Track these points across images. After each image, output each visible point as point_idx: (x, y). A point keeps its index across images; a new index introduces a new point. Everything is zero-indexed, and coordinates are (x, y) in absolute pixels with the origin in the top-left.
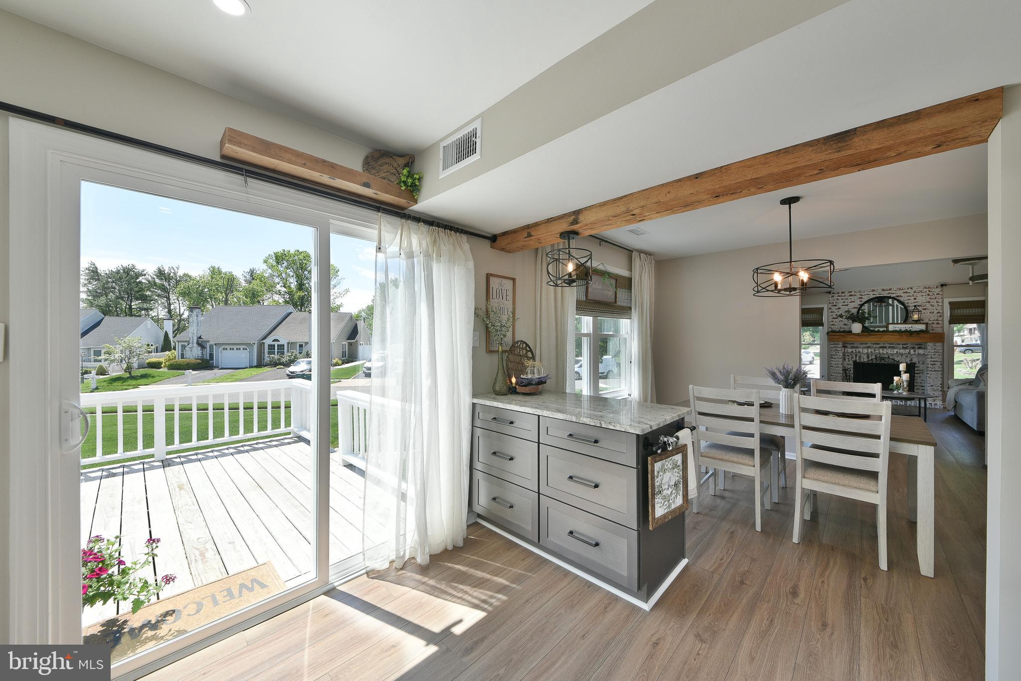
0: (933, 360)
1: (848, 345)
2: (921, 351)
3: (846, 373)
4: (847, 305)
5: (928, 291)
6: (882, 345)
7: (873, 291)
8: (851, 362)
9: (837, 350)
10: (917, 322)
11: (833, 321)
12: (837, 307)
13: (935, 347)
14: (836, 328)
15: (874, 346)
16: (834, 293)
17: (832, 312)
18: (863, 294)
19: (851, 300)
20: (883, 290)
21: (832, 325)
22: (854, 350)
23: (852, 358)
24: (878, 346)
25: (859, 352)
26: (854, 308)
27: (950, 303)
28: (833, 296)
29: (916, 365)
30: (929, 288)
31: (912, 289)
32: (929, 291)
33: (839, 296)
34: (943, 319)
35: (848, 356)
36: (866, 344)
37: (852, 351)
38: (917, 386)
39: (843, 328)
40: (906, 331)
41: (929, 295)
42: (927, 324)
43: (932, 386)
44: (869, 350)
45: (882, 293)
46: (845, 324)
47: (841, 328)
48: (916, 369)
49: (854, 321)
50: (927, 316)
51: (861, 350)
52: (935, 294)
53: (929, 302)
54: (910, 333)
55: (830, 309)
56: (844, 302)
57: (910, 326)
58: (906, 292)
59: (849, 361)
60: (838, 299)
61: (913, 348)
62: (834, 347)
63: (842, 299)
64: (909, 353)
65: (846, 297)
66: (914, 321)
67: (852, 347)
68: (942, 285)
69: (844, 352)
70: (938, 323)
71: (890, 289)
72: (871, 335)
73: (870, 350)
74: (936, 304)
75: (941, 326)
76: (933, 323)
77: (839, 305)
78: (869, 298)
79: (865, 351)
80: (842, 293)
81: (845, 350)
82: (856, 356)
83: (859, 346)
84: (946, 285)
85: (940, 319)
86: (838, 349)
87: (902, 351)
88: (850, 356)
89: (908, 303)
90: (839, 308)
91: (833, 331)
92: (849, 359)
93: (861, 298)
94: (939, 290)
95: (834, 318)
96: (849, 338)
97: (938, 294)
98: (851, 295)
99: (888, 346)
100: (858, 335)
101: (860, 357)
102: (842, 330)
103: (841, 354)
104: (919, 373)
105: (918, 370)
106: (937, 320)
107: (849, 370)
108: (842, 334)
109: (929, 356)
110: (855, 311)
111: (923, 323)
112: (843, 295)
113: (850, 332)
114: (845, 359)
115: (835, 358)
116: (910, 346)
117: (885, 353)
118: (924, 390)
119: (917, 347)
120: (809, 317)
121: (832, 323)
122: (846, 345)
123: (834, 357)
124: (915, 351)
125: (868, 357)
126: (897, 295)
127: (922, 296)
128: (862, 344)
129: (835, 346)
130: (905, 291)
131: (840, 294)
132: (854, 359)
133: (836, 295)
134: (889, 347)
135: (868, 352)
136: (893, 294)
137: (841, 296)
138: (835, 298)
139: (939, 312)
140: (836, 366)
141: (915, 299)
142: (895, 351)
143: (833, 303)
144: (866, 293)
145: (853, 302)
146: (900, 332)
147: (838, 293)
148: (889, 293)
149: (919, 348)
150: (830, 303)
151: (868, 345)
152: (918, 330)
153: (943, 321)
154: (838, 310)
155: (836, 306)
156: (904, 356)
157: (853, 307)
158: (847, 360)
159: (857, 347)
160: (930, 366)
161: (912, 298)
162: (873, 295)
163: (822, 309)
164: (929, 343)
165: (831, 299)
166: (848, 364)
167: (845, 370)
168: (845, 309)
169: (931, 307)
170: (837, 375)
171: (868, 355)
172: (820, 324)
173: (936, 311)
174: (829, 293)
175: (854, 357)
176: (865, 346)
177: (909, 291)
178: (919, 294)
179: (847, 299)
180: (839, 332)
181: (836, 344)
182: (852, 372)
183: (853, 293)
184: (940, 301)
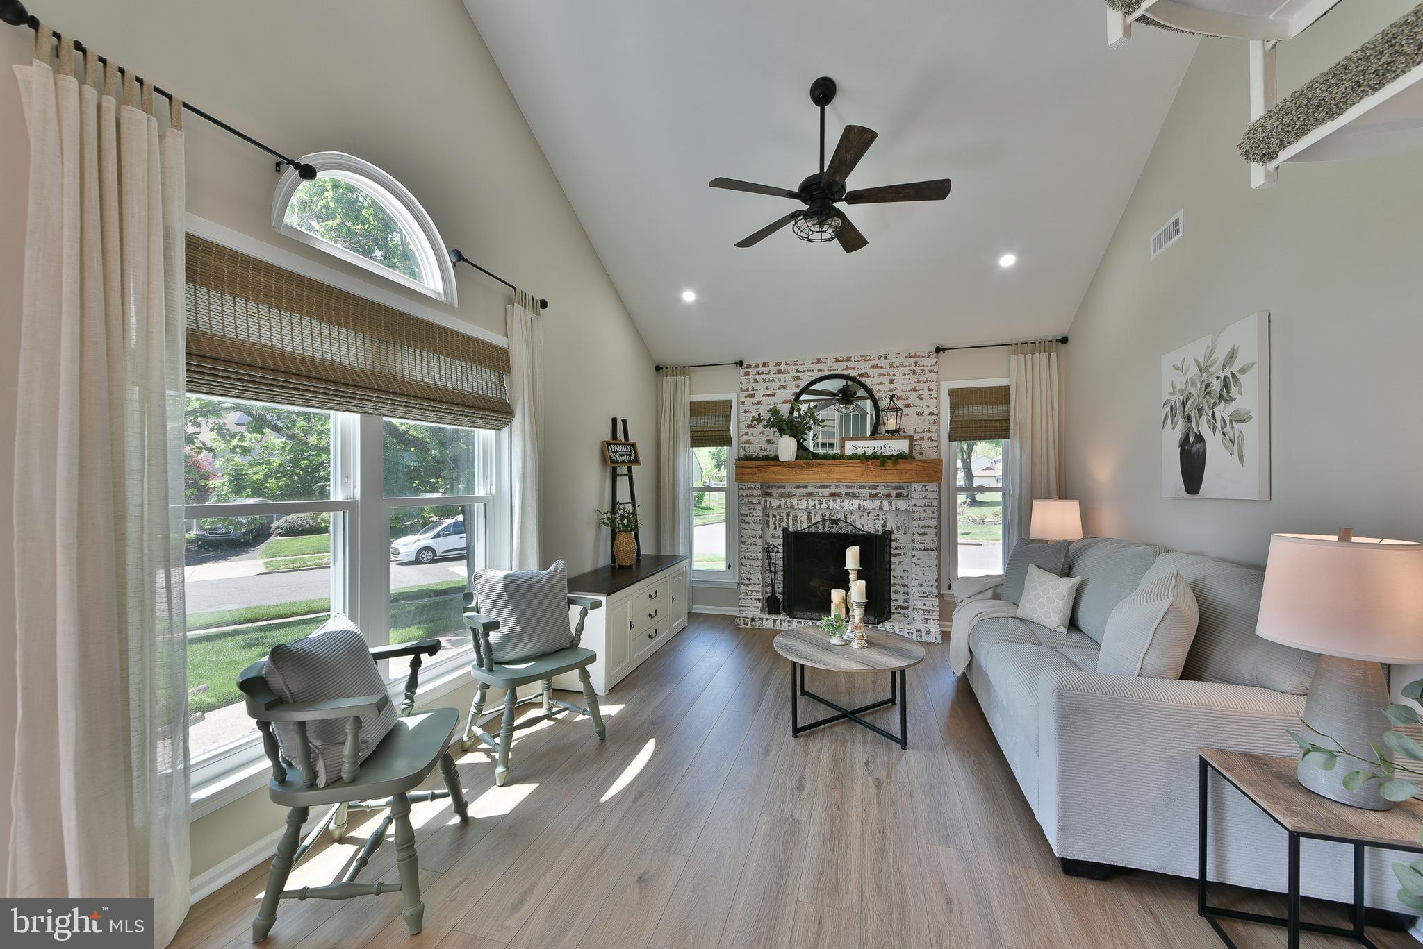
0: (922, 523)
1: (775, 492)
2: (901, 504)
3: (769, 558)
4: (773, 395)
5: (913, 365)
6: (833, 490)
7: (819, 361)
8: (779, 532)
9: (752, 503)
10: (894, 433)
11: (747, 434)
12: (754, 400)
13: (925, 494)
14: (752, 450)
15: (820, 491)
16: (749, 366)
17: (745, 411)
18: (801, 368)
19: (778, 384)
20: (837, 360)
21: (746, 443)
22: (783, 502)
23: (781, 520)
24: (827, 492)
25: (792, 507)
26: (786, 402)
27: (953, 393)
28: (747, 374)
29: (893, 537)
30: (916, 356)
31: (886, 358)
32: (916, 364)
33: (758, 373)
34: (939, 428)
35: (774, 516)
36: (806, 487)
37: (780, 506)
38: (895, 584)
39: (766, 450)
40: (874, 457)
41: (915, 372)
42: (911, 439)
43: (922, 585)
44: (810, 501)
45: (835, 366)
46: (769, 441)
47: (761, 450)
48: (894, 545)
49: (782, 432)
50: (912, 422)
52: (926, 371)
53: (915, 389)
54: (881, 460)
55: (743, 403)
56: (767, 388)
57: (882, 443)
58: (876, 366)
59: (775, 528)
60: (756, 381)
61: (889, 495)
62: (747, 495)
63: (764, 380)
64: (880, 508)
65: (771, 376)
66: (887, 432)
67: (782, 496)
68: (938, 350)
69: (765, 507)
70: (930, 439)
71: (849, 359)
72: (812, 466)
73: (811, 503)
74: (926, 394)
75: (934, 444)
76: (922, 438)
77: (759, 395)
78: (812, 379)
79: (803, 504)
80: (764, 365)
81: (766, 501)
82: (788, 515)
83: (794, 491)
84: (944, 350)
85: (933, 428)
86: (755, 500)
87: (868, 504)
88: (778, 517)
89: (879, 391)
90: (759, 403)
91: (747, 458)
92: (775, 523)
93: (798, 378)
94: (932, 360)
95: (749, 426)
96: (773, 474)
97: (931, 371)
98: (779, 372)
99: (843, 490)
100: (788, 465)
101: (794, 519)
102: (765, 453)
103: (760, 513)
104: (899, 555)
105: (896, 548)
106: (929, 431)
107: (776, 550)
108: (759, 463)
109: (915, 516)
110: (784, 410)
111: (905, 438)
112: (765, 370)
113: (776, 458)
114: (768, 525)
115: (749, 523)
116: (882, 490)
117: (838, 508)
118: (907, 593)
119: (894, 493)
120: (706, 423)
121: (746, 438)
122: (769, 490)
123: (747, 519)
124: (890, 504)
125: (809, 518)
126: (860, 372)
127: (904, 375)
128: (798, 487)
129: (749, 492)
130: (873, 363)
131: (761, 369)
132: (784, 524)
133: (753, 371)
134: (847, 494)
135: (807, 507)
136: (854, 369)
137: (763, 373)
138: (751, 377)
139: (931, 414)
140: (749, 541)
141: (891, 382)
142: (856, 502)
143: (748, 390)
144: (806, 367)
145: (784, 387)
146: (863, 458)
147: (757, 366)
148: (847, 368)
149: (899, 496)
150: (742, 390)
151: (808, 490)
152: (895, 453)
153: (938, 433)
154: (757, 407)
155: (752, 396)
156: (872, 516)
157: (781, 400)
158: (772, 526)
159: (789, 496)
160: (917, 537)
161: (886, 380)
162: (819, 371)
163: (728, 404)
164: (914, 485)
165: (744, 379)
166: (774, 537)
167: (768, 550)
168: (768, 403)
169: (918, 402)
170: (752, 563)
171: (809, 513)
172: (724, 440)
173: (927, 411)
174: (740, 364)
175: (785, 520)
176: (805, 491)
177: (881, 362)
178: (898, 371)
179: (773, 381)
180: (757, 459)
181: (749, 489)
182: (781, 555)
183: (783, 367)
184: (934, 386)
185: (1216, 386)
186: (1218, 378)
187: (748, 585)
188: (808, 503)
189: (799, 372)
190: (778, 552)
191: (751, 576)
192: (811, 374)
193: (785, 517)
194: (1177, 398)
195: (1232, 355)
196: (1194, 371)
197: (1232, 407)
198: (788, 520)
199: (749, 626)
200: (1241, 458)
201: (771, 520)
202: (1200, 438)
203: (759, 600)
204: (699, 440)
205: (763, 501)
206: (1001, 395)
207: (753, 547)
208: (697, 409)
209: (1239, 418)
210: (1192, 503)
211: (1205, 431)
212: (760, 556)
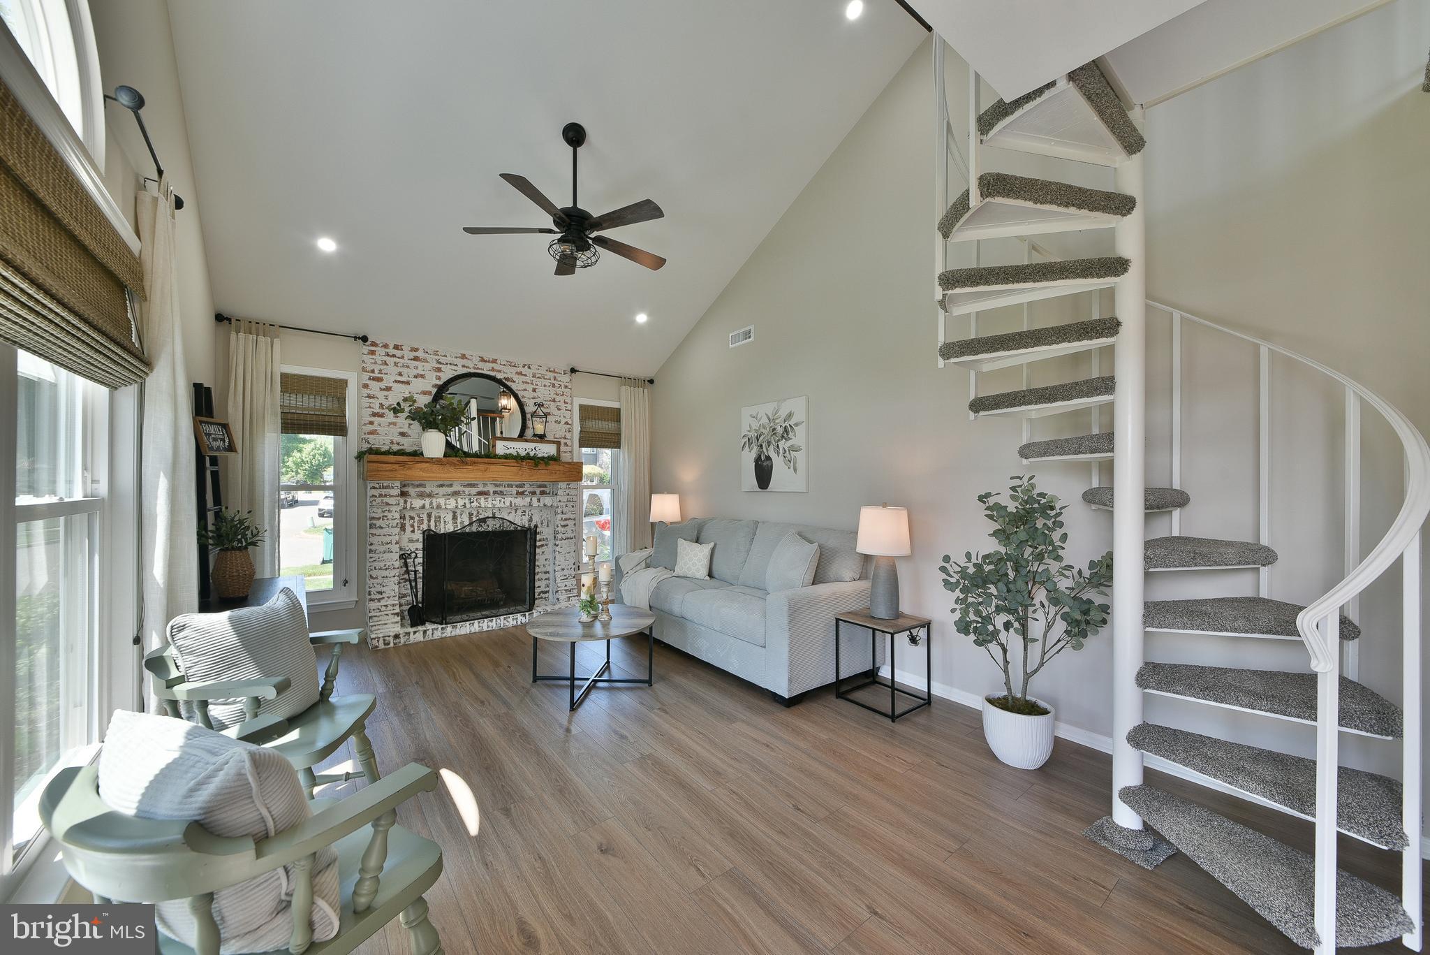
0: (564, 517)
1: (412, 491)
2: (547, 500)
3: (406, 565)
4: (408, 383)
5: (552, 379)
6: (481, 489)
7: (463, 357)
8: (419, 536)
9: (388, 504)
10: (541, 438)
11: (371, 423)
12: (383, 384)
13: (568, 491)
14: (382, 442)
15: (467, 490)
16: (374, 344)
17: (369, 397)
18: (443, 360)
19: (416, 372)
20: (483, 360)
21: (370, 433)
22: (427, 502)
23: (421, 522)
24: (474, 491)
25: (439, 507)
26: (424, 393)
27: (583, 408)
28: (373, 353)
29: (538, 530)
30: (554, 372)
31: (529, 368)
32: (555, 378)
33: (388, 355)
34: (572, 434)
35: (412, 518)
36: (451, 485)
37: (423, 507)
38: (538, 573)
39: (398, 444)
40: (527, 457)
41: (554, 385)
42: (556, 444)
43: (563, 569)
44: (459, 500)
45: (481, 365)
46: (402, 434)
47: (392, 443)
48: (538, 537)
49: (424, 426)
50: (554, 431)
51: (442, 501)
52: (563, 386)
53: (554, 400)
54: (535, 462)
55: (366, 386)
56: (400, 374)
57: (531, 445)
58: (520, 374)
59: (413, 531)
60: (385, 363)
61: (534, 493)
62: (381, 495)
63: (396, 364)
64: (530, 505)
65: (405, 361)
66: (535, 435)
67: (421, 495)
68: (572, 370)
69: (404, 508)
70: (566, 444)
71: (494, 361)
72: (461, 465)
73: (461, 502)
75: (569, 449)
77: (389, 380)
78: (456, 374)
79: (452, 503)
80: (396, 347)
81: (405, 502)
82: (429, 516)
83: (436, 490)
84: (577, 371)
85: (568, 435)
86: (391, 501)
87: (519, 501)
88: (417, 519)
89: (525, 397)
90: (388, 389)
91: (371, 451)
92: (412, 526)
93: (439, 370)
94: (566, 379)
95: (374, 415)
96: (417, 471)
97: (566, 387)
98: (416, 359)
99: (491, 489)
100: (435, 462)
101: (438, 519)
102: (398, 447)
103: (396, 515)
104: (543, 546)
105: (540, 541)
106: (565, 438)
107: (413, 555)
108: (398, 459)
109: (559, 510)
110: (423, 401)
111: (551, 443)
112: (398, 353)
113: (417, 453)
114: (405, 528)
115: (381, 528)
116: (528, 488)
117: (490, 506)
118: (548, 579)
119: (538, 490)
120: (304, 403)
121: (370, 428)
122: (405, 489)
123: (378, 523)
124: (539, 500)
125: (455, 518)
126: (506, 376)
127: (545, 386)
128: (442, 486)
129: (383, 492)
130: (518, 370)
131: (391, 351)
132: (425, 527)
133: (380, 350)
134: (495, 493)
135: (454, 508)
136: (500, 371)
137: (394, 356)
138: (378, 358)
139: (567, 423)
140: (382, 548)
141: (534, 390)
142: (508, 500)
143: (373, 371)
144: (448, 359)
145: (422, 376)
146: (518, 458)
147: (386, 346)
148: (493, 369)
149: (543, 493)
150: (364, 370)
151: (455, 488)
152: (546, 455)
153: (571, 440)
154: (386, 393)
155: (379, 380)
156: (519, 513)
157: (421, 390)
158: (408, 529)
159: (430, 495)
160: (560, 529)
161: (530, 388)
162: (463, 366)
163: (343, 384)
164: (560, 484)
165: (367, 358)
166: (411, 541)
167: (404, 557)
168: (404, 391)
169: (556, 412)
170: (385, 573)
171: (455, 513)
172: (336, 427)
173: (563, 421)
174: (365, 339)
175: (426, 521)
176: (450, 490)
177: (525, 371)
178: (540, 382)
179: (408, 367)
180: (387, 453)
181: (384, 487)
182: (421, 560)
183: (420, 354)
184: (568, 400)
185: (780, 430)
186: (781, 426)
187: (379, 600)
188: (457, 503)
189: (440, 363)
190: (416, 557)
191: (384, 589)
192: (455, 368)
193: (425, 518)
194: (753, 434)
195: (790, 415)
196: (765, 420)
197: (789, 443)
198: (429, 521)
199: (392, 645)
200: (795, 470)
201: (408, 522)
202: (768, 458)
203: (397, 614)
204: (295, 424)
205: (402, 502)
206: (615, 415)
207: (387, 556)
208: (291, 384)
209: (794, 449)
210: (763, 493)
211: (772, 454)
212: (397, 564)
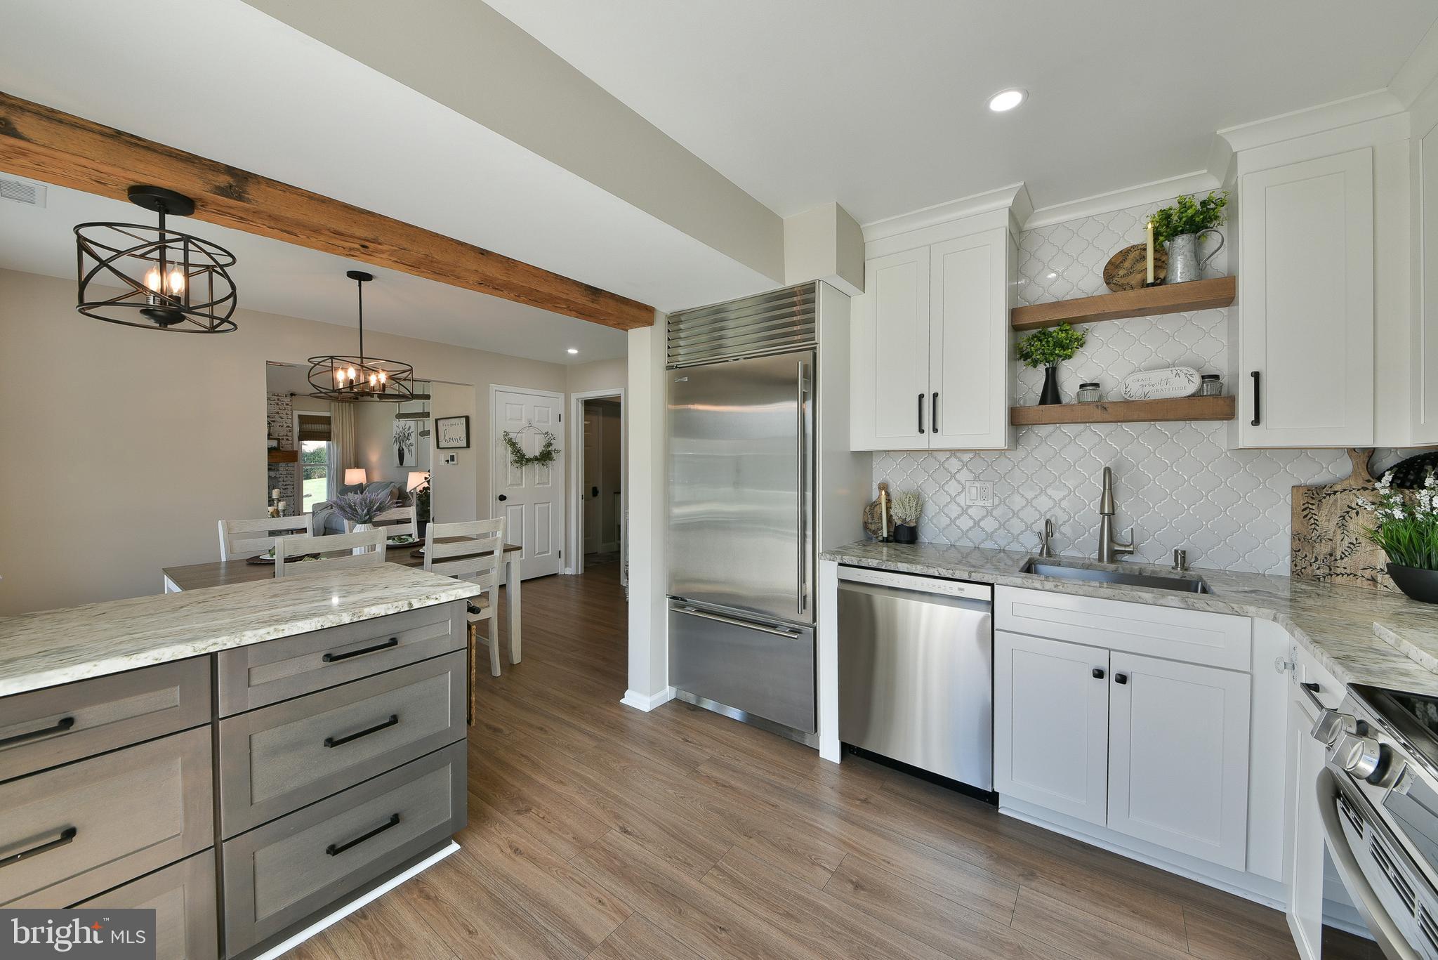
0: (285, 483)
2: (272, 473)
13: (287, 468)
27: (300, 416)
30: (278, 396)
32: (278, 400)
34: (293, 434)
41: (278, 404)
42: (278, 439)
50: (277, 431)
52: (285, 404)
53: (278, 413)
68: (292, 395)
70: (287, 439)
74: (285, 416)
75: (290, 442)
76: (283, 439)
84: (295, 395)
85: (290, 434)
94: (288, 399)
97: (287, 405)
106: (287, 436)
109: (281, 480)
111: (273, 439)
139: (288, 427)
153: (292, 436)
160: (282, 491)
164: (281, 464)
169: (279, 420)
173: (285, 425)
184: (289, 413)
185: (407, 435)
194: (397, 436)
195: (410, 427)
197: (410, 442)
200: (412, 456)
202: (403, 449)
206: (327, 420)
211: (404, 447)
